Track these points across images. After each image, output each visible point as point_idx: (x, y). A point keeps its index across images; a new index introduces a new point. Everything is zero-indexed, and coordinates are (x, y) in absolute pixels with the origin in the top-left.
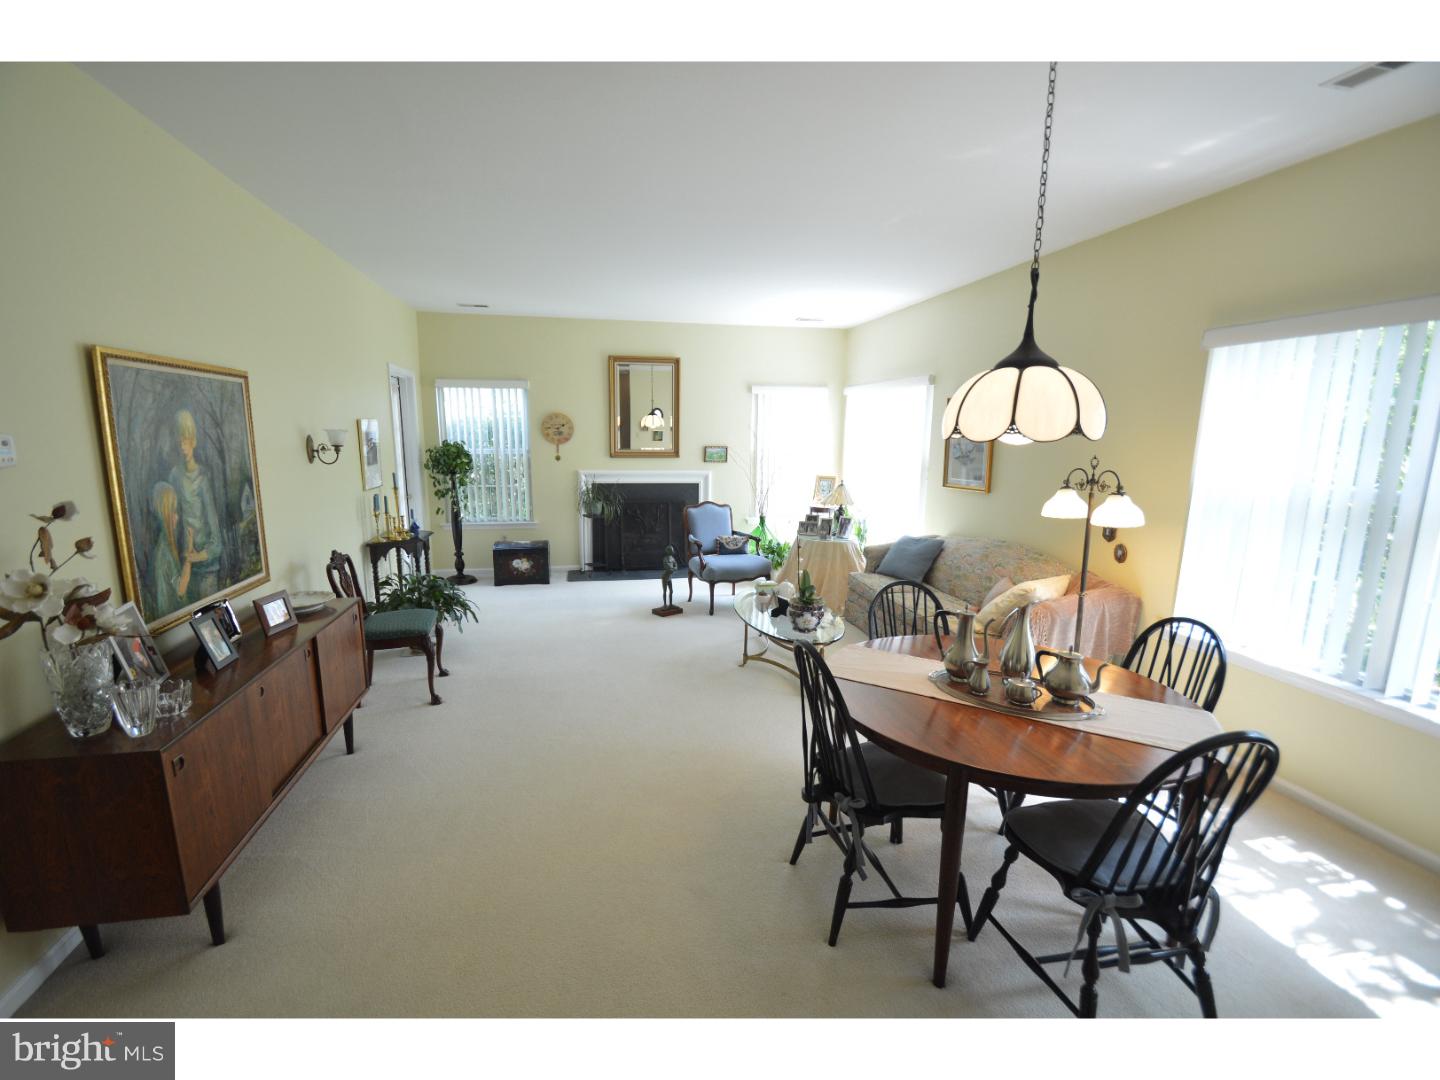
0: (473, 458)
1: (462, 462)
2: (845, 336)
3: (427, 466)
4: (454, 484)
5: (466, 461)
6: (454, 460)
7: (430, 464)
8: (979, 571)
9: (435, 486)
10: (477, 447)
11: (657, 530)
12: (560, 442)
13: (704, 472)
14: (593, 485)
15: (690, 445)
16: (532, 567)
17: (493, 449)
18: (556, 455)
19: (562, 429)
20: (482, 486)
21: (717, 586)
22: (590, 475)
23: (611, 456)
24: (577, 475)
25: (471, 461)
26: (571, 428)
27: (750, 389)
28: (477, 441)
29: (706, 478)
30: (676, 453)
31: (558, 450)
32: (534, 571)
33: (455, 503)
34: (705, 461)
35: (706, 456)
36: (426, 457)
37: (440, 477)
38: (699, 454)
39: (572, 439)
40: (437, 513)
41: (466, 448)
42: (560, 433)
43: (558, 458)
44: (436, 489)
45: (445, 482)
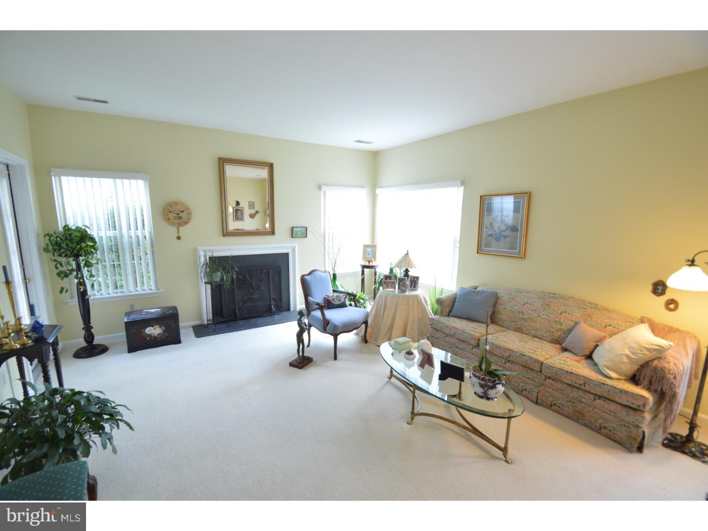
0: (97, 240)
1: (87, 246)
2: (375, 156)
3: (46, 250)
4: (78, 266)
5: (91, 244)
6: (78, 243)
7: (50, 248)
8: (545, 316)
9: (57, 268)
10: (99, 229)
11: (262, 288)
12: (180, 225)
13: (292, 245)
14: (210, 258)
15: (282, 226)
16: (164, 332)
17: (117, 231)
18: (177, 235)
19: (181, 214)
20: (107, 264)
21: (339, 337)
22: (209, 251)
23: (224, 235)
24: (195, 251)
25: (95, 243)
26: (190, 214)
27: (320, 188)
28: (98, 225)
29: (294, 249)
30: (273, 232)
31: (178, 232)
32: (166, 334)
33: (82, 283)
34: (292, 237)
35: (293, 233)
36: (44, 241)
37: (63, 260)
38: (289, 233)
39: (190, 223)
40: (61, 292)
41: (89, 231)
42: (180, 218)
43: (179, 238)
44: (58, 271)
45: (68, 263)
